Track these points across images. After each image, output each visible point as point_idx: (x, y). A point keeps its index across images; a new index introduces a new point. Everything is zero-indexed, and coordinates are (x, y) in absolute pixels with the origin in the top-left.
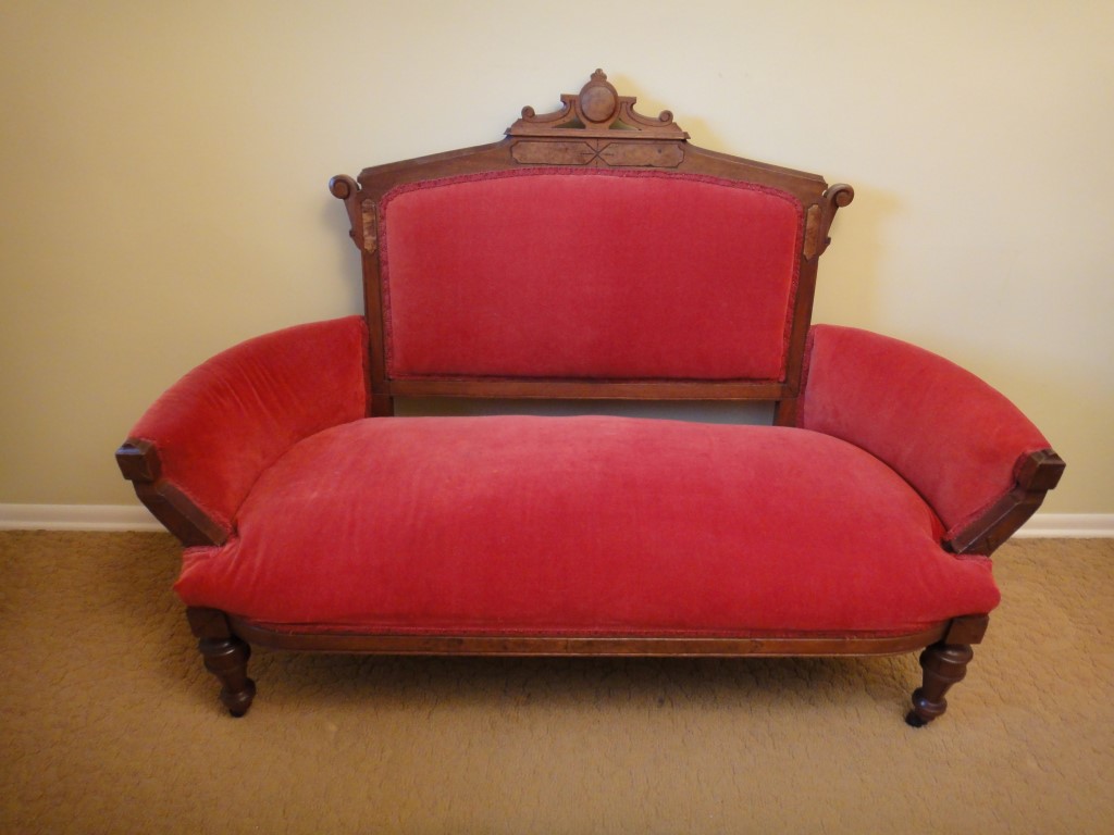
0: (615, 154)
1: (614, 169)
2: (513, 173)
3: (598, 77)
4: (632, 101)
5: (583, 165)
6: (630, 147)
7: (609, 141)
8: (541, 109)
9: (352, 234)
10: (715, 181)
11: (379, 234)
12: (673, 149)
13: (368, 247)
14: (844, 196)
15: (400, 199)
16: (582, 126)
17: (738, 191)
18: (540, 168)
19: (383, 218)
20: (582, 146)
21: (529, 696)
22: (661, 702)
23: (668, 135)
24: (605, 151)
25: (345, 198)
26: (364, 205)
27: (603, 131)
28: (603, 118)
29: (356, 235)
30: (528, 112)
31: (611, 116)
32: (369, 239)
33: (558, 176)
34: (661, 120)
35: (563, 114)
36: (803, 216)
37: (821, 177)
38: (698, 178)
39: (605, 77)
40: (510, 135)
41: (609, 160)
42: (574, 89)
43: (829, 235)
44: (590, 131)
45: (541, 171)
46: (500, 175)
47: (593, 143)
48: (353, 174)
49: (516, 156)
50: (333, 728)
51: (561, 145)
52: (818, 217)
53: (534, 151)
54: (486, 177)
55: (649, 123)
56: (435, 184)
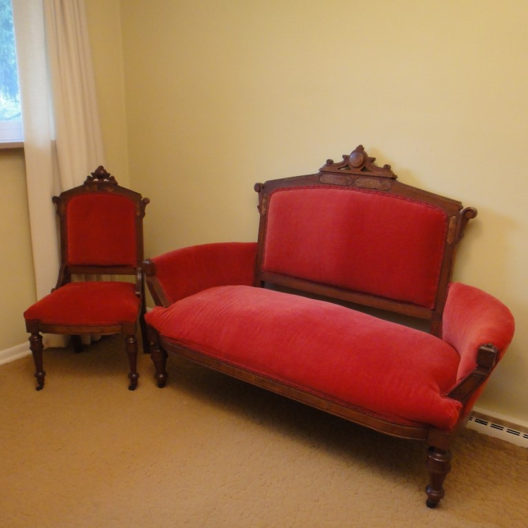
0: (361, 182)
1: (361, 188)
2: (319, 187)
3: (360, 149)
4: (373, 160)
5: (347, 186)
6: (368, 180)
7: (358, 177)
10: (404, 199)
11: (267, 208)
12: (387, 183)
13: (263, 212)
14: (470, 213)
15: (276, 194)
16: (350, 169)
18: (331, 186)
19: (269, 201)
20: (348, 178)
23: (387, 175)
24: (357, 181)
25: (258, 192)
26: (264, 195)
27: (357, 171)
28: (358, 166)
29: (259, 208)
30: (330, 162)
31: (362, 165)
32: (264, 209)
33: (336, 190)
34: (385, 168)
35: (343, 163)
37: (460, 203)
38: (397, 197)
39: (363, 148)
40: (321, 171)
41: (358, 185)
42: (348, 153)
43: (464, 233)
44: (352, 171)
45: (330, 187)
46: (314, 188)
47: (353, 176)
48: (263, 182)
49: (321, 180)
51: (339, 176)
52: (456, 223)
53: (329, 179)
54: (308, 188)
55: (378, 169)
56: (290, 189)
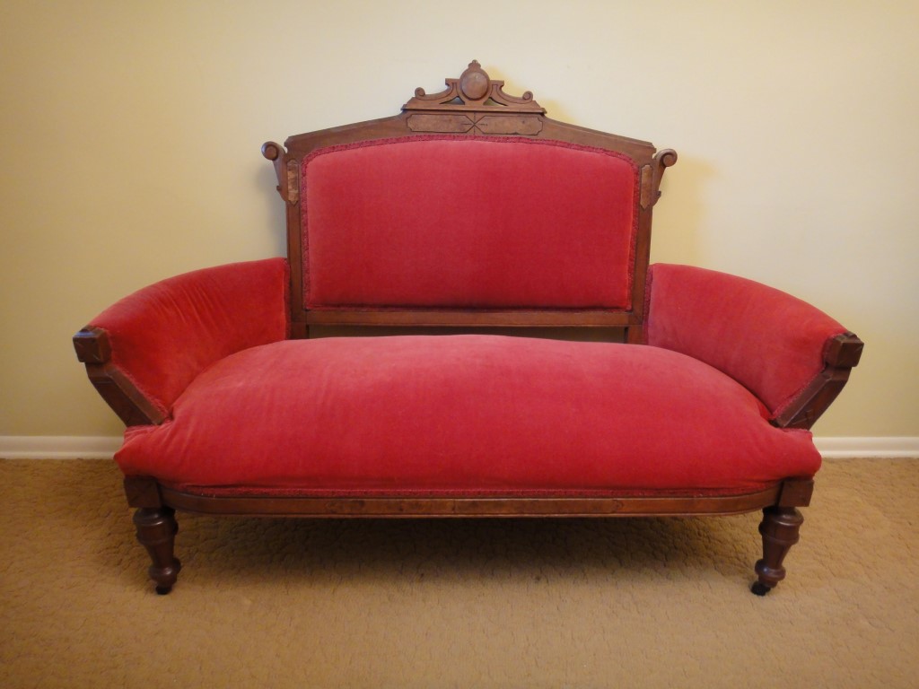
0: (491, 124)
1: (488, 136)
2: (408, 139)
3: (474, 66)
4: (500, 85)
5: (462, 135)
6: (500, 119)
7: (484, 114)
8: (430, 90)
9: (279, 189)
10: (569, 145)
11: (301, 188)
12: (534, 120)
13: (291, 199)
14: (669, 158)
15: (318, 159)
16: (463, 103)
17: (586, 153)
18: (429, 135)
19: (304, 175)
20: (462, 118)
21: (422, 575)
22: (538, 579)
23: (530, 110)
24: (481, 122)
25: (274, 159)
26: (289, 164)
27: (478, 106)
28: (479, 96)
29: (282, 189)
30: (420, 92)
31: (484, 95)
32: (293, 192)
33: (444, 142)
34: (524, 98)
35: (447, 93)
36: (638, 173)
37: (650, 144)
38: (555, 143)
39: (479, 65)
40: (405, 110)
41: (484, 129)
42: (456, 75)
43: (659, 190)
44: (469, 106)
45: (431, 138)
46: (398, 140)
47: (471, 116)
48: (281, 140)
49: (410, 125)
50: (247, 602)
51: (446, 117)
52: (650, 175)
53: (425, 122)
54: (386, 141)
55: (514, 100)
56: (347, 147)
